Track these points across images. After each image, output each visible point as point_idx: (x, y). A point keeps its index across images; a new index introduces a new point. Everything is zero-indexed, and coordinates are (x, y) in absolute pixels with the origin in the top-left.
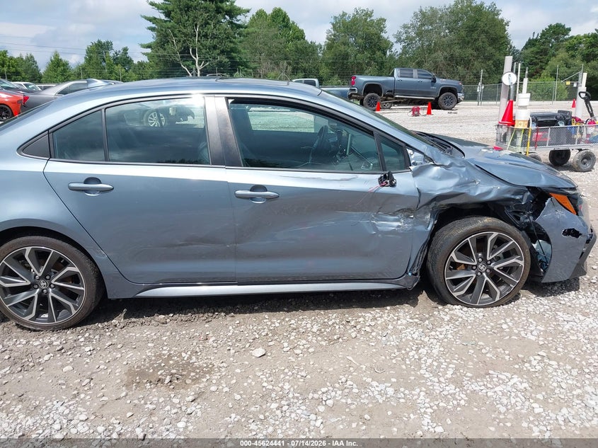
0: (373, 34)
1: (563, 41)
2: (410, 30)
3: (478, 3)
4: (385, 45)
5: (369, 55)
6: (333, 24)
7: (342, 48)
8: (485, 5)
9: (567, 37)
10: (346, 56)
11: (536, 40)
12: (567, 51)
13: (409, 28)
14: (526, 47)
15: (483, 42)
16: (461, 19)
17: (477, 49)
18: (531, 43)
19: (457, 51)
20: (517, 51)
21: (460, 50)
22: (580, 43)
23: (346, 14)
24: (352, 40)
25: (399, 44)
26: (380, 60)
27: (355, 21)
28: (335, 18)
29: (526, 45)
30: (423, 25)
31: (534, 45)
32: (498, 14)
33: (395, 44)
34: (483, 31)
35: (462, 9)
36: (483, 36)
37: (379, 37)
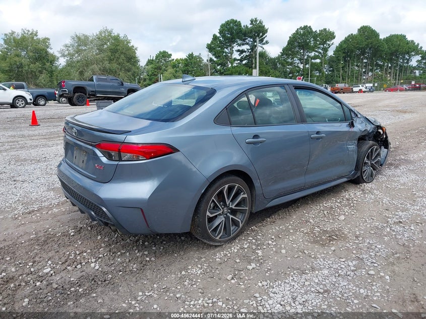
0: (41, 50)
1: (168, 61)
2: (70, 49)
3: (116, 34)
4: (52, 58)
5: (40, 66)
6: (4, 40)
7: (17, 59)
8: (120, 36)
9: (170, 59)
10: (21, 66)
11: (153, 60)
12: (173, 68)
13: (69, 47)
14: (147, 65)
15: (123, 60)
16: (106, 44)
17: (119, 64)
18: (150, 62)
19: (107, 65)
20: (142, 66)
21: (109, 65)
22: (179, 63)
23: (15, 32)
24: (23, 53)
25: (63, 58)
26: (49, 70)
27: (23, 39)
28: (6, 35)
29: (147, 63)
30: (79, 45)
31: (152, 63)
32: (129, 43)
33: (60, 58)
34: (122, 53)
35: (105, 37)
36: (122, 56)
37: (46, 52)
